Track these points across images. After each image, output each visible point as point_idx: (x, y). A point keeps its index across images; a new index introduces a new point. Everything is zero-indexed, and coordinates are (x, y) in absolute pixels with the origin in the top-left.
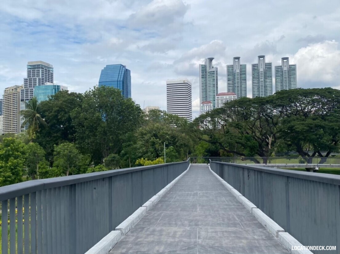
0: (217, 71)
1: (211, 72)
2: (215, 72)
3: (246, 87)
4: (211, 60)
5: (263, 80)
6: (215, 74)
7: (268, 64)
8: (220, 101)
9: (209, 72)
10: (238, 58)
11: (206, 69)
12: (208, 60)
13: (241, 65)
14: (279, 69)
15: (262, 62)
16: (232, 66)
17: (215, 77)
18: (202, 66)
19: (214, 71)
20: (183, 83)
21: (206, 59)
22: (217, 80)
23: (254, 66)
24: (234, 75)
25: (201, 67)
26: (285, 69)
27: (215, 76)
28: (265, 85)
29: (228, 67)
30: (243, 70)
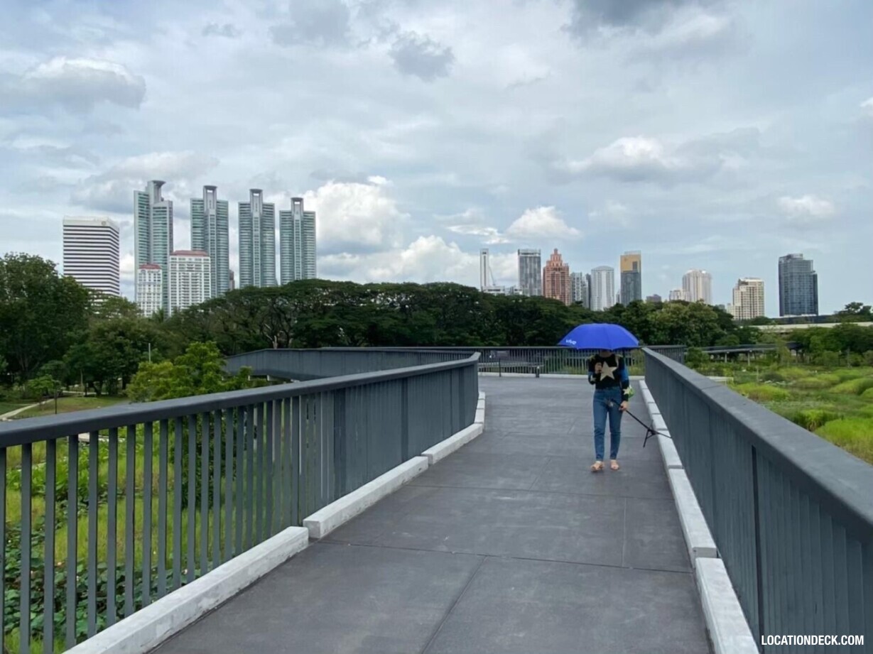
0: (171, 208)
1: (159, 208)
2: (168, 210)
3: (227, 243)
4: (159, 184)
5: (259, 232)
6: (168, 213)
7: (267, 205)
8: (178, 266)
9: (154, 208)
10: (213, 188)
11: (148, 202)
12: (152, 185)
13: (218, 202)
14: (286, 216)
15: (256, 201)
16: (202, 201)
17: (168, 219)
18: (139, 194)
19: (165, 208)
20: (101, 225)
21: (148, 183)
22: (171, 225)
23: (242, 206)
24: (205, 218)
25: (137, 196)
26: (297, 217)
27: (168, 216)
28: (262, 242)
29: (195, 202)
30: (222, 208)
